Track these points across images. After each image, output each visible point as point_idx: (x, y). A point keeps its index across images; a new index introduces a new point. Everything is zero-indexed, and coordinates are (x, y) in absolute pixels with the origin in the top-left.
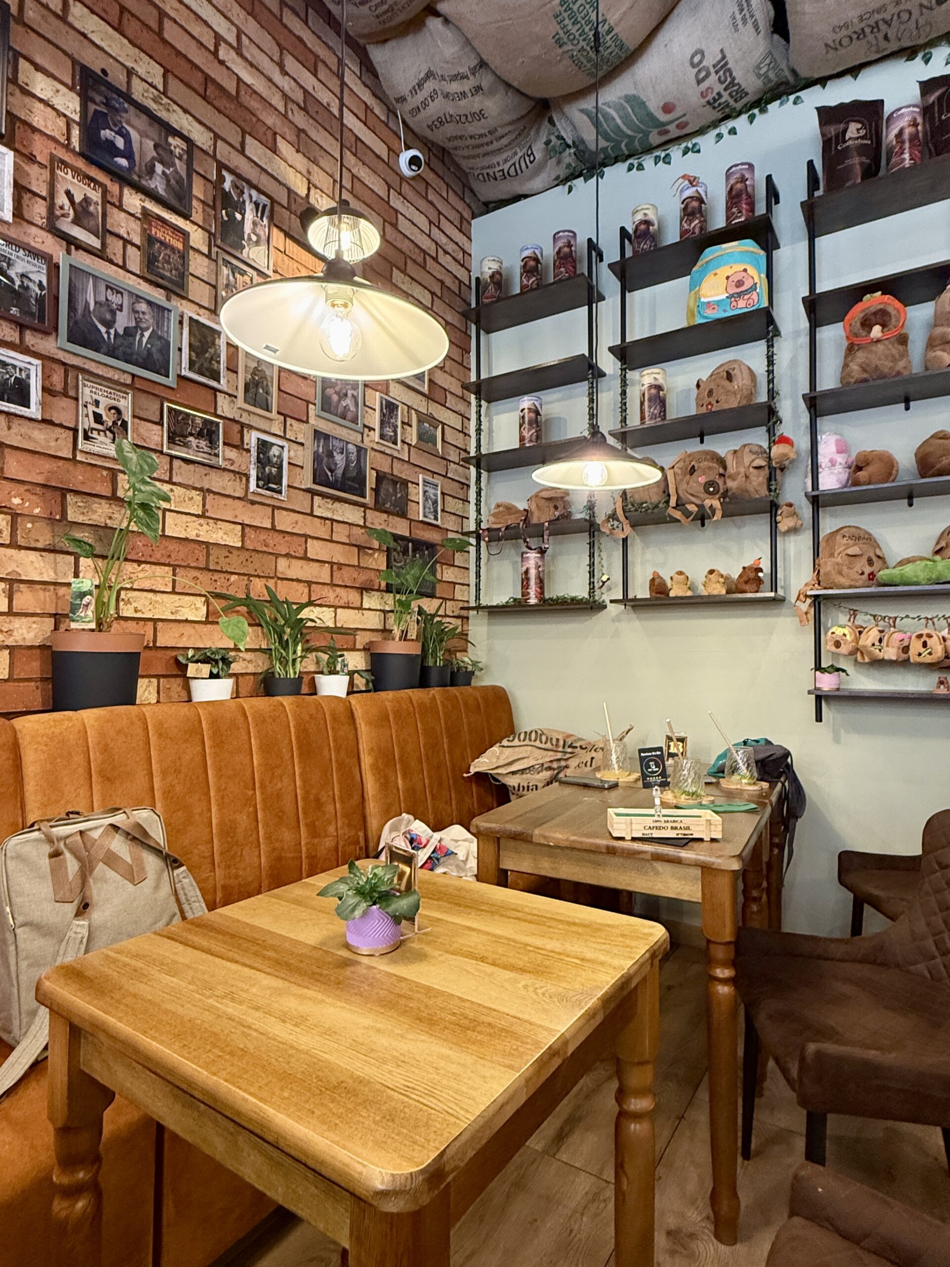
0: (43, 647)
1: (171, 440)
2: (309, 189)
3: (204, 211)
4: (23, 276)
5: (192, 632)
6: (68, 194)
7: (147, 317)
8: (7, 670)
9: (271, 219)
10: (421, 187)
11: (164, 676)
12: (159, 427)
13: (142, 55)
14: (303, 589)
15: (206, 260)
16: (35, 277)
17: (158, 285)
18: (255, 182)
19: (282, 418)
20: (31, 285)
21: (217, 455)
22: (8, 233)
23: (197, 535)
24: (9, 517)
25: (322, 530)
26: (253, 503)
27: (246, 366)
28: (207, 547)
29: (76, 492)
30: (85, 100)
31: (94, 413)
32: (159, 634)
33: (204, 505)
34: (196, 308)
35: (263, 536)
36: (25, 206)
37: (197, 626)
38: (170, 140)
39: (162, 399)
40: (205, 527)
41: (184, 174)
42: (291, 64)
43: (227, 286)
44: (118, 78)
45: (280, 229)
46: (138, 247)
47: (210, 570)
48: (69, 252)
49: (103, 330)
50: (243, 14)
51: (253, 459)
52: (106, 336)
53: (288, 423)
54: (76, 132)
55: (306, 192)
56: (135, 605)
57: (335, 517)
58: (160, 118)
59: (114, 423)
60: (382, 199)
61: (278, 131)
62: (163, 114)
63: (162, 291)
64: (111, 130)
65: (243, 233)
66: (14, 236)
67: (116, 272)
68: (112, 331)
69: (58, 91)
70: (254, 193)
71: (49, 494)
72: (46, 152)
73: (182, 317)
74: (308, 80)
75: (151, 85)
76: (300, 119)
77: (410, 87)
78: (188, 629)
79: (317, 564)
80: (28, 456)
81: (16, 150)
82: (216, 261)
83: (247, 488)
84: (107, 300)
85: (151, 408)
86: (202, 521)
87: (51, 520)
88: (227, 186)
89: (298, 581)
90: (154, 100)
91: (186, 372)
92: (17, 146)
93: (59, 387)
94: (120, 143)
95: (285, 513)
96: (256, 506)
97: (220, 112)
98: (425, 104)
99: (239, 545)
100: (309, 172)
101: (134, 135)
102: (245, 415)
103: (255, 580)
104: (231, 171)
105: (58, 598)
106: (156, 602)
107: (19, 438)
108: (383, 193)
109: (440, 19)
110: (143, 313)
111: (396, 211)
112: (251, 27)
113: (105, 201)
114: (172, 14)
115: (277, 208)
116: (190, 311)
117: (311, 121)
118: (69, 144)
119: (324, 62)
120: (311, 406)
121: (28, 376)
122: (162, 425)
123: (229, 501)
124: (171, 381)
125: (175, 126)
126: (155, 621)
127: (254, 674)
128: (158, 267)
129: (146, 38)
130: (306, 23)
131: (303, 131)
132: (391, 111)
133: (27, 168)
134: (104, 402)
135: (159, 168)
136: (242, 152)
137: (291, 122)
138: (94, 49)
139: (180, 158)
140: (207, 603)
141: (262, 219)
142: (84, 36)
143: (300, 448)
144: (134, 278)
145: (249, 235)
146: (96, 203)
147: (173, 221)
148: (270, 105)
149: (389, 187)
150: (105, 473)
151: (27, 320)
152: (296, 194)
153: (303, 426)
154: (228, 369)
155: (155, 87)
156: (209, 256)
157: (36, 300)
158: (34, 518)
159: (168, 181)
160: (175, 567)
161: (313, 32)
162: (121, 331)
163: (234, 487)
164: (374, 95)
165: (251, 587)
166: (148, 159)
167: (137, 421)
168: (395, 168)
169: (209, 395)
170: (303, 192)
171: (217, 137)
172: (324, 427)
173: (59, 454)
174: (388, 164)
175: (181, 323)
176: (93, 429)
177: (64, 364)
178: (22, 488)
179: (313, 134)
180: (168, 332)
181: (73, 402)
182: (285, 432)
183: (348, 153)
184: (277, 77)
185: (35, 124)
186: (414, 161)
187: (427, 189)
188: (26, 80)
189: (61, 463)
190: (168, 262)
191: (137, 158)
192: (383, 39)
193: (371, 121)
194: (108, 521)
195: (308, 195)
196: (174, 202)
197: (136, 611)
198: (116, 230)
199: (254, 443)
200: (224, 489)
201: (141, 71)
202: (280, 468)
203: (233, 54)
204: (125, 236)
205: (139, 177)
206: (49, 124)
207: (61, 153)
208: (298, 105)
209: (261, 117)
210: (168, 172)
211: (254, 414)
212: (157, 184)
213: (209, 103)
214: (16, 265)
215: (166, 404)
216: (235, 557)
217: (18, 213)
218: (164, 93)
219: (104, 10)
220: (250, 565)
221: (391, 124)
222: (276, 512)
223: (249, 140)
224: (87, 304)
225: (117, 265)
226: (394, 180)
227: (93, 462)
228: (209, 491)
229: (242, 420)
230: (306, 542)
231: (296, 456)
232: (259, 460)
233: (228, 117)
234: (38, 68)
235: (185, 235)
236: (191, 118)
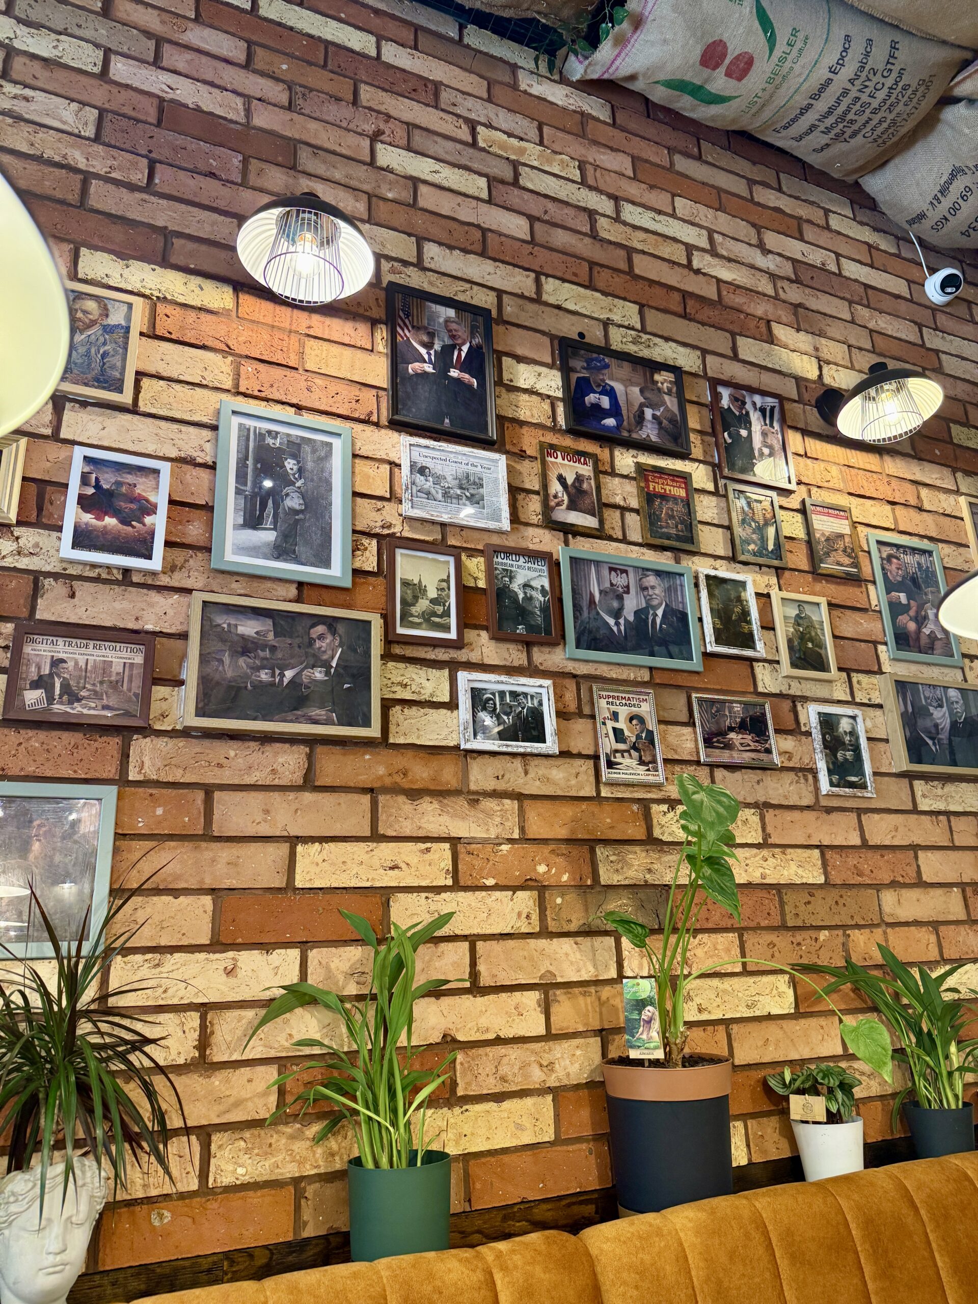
0: (591, 1085)
1: (708, 742)
2: (820, 368)
3: (703, 441)
4: (526, 586)
5: (779, 1034)
6: (561, 479)
7: (657, 591)
8: (552, 1126)
9: (783, 421)
10: (962, 310)
11: (754, 1115)
12: (690, 729)
13: (616, 300)
14: (926, 937)
15: (714, 499)
16: (536, 584)
17: (664, 548)
18: (755, 384)
19: (844, 674)
20: (534, 593)
21: (768, 751)
22: (507, 544)
23: (763, 876)
24: (535, 894)
25: (934, 833)
26: (829, 810)
27: (785, 617)
28: (779, 893)
29: (606, 842)
30: (566, 371)
31: (614, 729)
32: (735, 1045)
33: (764, 829)
34: (710, 561)
35: (852, 860)
36: (520, 509)
37: (785, 1023)
38: (657, 377)
39: (688, 690)
40: (771, 861)
41: (675, 409)
42: (772, 240)
43: (743, 521)
44: (595, 335)
45: (795, 428)
46: (637, 511)
47: (788, 928)
48: (566, 543)
49: (611, 621)
50: (710, 213)
51: (818, 744)
52: (615, 629)
53: (854, 680)
54: (560, 409)
55: (817, 373)
56: (698, 1000)
57: (953, 808)
58: (642, 358)
59: (638, 737)
60: (914, 344)
61: (770, 317)
62: (645, 353)
63: (669, 554)
64: (595, 392)
65: (752, 449)
66: (512, 544)
67: (617, 548)
68: (622, 621)
69: (539, 375)
70: (758, 399)
71: (575, 851)
72: (535, 442)
73: (696, 577)
74: (795, 248)
75: (628, 328)
76: (794, 294)
77: (930, 198)
78: (772, 1030)
79: (939, 892)
80: (547, 804)
81: (507, 452)
82: (725, 496)
83: (817, 789)
84: (612, 584)
85: (677, 704)
86: (765, 852)
87: (581, 888)
88: (725, 402)
89: (917, 923)
90: (634, 342)
91: (712, 648)
92: (508, 447)
93: (573, 707)
94: (605, 402)
95: (876, 817)
96: (835, 816)
97: (703, 324)
98: (954, 209)
99: (821, 880)
100: (817, 349)
101: (619, 387)
102: (795, 684)
103: (855, 934)
104: (726, 384)
105: (602, 1004)
106: (725, 991)
107: (538, 783)
108: (913, 337)
109: (963, 103)
110: (653, 587)
111: (937, 352)
112: (723, 222)
113: (598, 472)
114: (640, 246)
115: (788, 406)
116: (703, 567)
117: (807, 290)
118: (555, 425)
119: (809, 221)
120: (881, 648)
121: (541, 703)
122: (694, 725)
123: (796, 815)
124: (696, 664)
125: (659, 360)
126: (726, 1023)
127: (882, 1097)
128: (661, 527)
129: (618, 282)
130: (780, 190)
131: (800, 305)
132: (901, 238)
133: (518, 467)
134: (624, 712)
135: (648, 413)
136: (735, 357)
137: (784, 302)
138: (570, 316)
139: (669, 393)
140: (794, 983)
141: (772, 426)
142: (559, 307)
143: (878, 712)
144: (637, 548)
145: (760, 450)
146: (589, 478)
147: (671, 466)
148: (758, 293)
149: (920, 326)
150: (635, 807)
151: (533, 637)
152: (806, 380)
153: (875, 679)
154: (763, 627)
155: (633, 329)
156: (716, 493)
157: (541, 610)
158: (562, 889)
159: (660, 423)
160: (741, 931)
161: (790, 196)
162: (631, 618)
163: (799, 793)
164: (876, 229)
165: (851, 945)
166: (636, 408)
167: (663, 727)
168: (922, 301)
169: (743, 668)
170: (813, 374)
171: (705, 352)
172: (905, 671)
173: (582, 794)
174: (911, 301)
175: (697, 585)
176: (616, 751)
177: (575, 676)
178: (546, 850)
179: (813, 304)
180: (683, 603)
181: (590, 721)
182: (852, 694)
183: (859, 307)
184: (761, 261)
185: (522, 418)
186: (946, 283)
187: (970, 309)
188: (511, 376)
189: (584, 806)
190: (672, 517)
191: (624, 412)
192: (880, 163)
193: (879, 259)
194: (648, 876)
195: (820, 376)
196: (670, 446)
197: (700, 1011)
198: (612, 500)
199: (814, 721)
200: (786, 797)
201: (616, 318)
202: (857, 749)
203: (708, 257)
204: (622, 503)
205: (629, 431)
206: (535, 412)
207: (551, 438)
208: (789, 279)
209: (749, 311)
210: (658, 413)
211: (807, 679)
212: (650, 432)
213: (690, 320)
214: (518, 576)
215: (694, 695)
216: (820, 901)
217: (515, 519)
218: (643, 330)
219: (575, 275)
220: (843, 910)
221: (904, 254)
222: (863, 817)
223: (740, 341)
224: (592, 596)
225: (617, 540)
226: (924, 316)
227: (620, 795)
228: (767, 805)
229: (792, 692)
230: (916, 858)
231: (875, 726)
232: (826, 745)
233: (713, 326)
234: (520, 359)
235: (685, 478)
236: (674, 345)
